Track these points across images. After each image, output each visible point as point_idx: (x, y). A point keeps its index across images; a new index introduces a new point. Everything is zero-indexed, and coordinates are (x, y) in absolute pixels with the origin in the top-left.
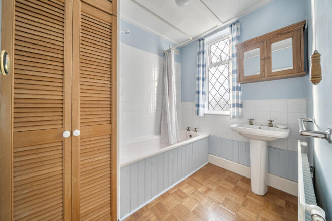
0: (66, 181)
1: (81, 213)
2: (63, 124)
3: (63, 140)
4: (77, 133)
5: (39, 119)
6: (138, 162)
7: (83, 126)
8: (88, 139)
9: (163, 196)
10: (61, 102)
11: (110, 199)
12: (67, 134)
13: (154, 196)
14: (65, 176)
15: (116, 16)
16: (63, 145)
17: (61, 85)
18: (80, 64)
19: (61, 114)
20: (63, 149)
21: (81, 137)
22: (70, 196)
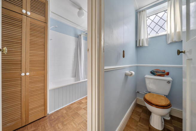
0: (22, 94)
1: (30, 108)
2: (21, 70)
3: (21, 77)
4: (28, 74)
5: (10, 68)
6: (59, 88)
7: (30, 71)
8: (33, 77)
9: (72, 104)
10: (20, 61)
11: (44, 103)
12: (23, 74)
13: (67, 104)
14: (22, 92)
15: (47, 23)
16: (21, 79)
17: (20, 54)
18: (29, 45)
19: (20, 66)
20: (21, 81)
21: (30, 76)
22: (24, 100)
